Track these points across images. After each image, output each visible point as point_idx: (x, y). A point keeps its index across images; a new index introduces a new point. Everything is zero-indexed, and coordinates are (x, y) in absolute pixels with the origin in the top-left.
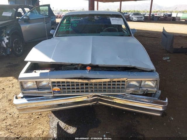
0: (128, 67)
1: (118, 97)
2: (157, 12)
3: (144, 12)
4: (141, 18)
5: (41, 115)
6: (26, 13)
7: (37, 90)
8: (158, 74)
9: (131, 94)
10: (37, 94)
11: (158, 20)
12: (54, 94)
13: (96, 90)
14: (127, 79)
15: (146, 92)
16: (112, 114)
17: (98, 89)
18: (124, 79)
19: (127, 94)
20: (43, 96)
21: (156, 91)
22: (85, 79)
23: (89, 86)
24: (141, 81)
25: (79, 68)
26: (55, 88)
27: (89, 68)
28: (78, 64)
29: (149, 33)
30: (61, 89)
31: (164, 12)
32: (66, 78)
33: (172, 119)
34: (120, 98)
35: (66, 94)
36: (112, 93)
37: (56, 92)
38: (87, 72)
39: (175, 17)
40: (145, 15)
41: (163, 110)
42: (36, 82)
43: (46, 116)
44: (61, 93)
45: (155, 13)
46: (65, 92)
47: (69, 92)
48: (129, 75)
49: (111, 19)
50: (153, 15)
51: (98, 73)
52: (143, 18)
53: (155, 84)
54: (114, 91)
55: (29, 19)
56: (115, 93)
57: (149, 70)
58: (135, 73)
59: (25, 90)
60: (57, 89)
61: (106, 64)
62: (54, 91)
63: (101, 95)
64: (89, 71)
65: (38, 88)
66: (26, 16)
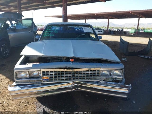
0: (101, 59)
1: (94, 83)
2: (112, 28)
3: (103, 28)
4: (102, 32)
5: (28, 103)
6: (13, 24)
7: (29, 79)
8: (123, 65)
9: (104, 81)
10: (29, 83)
11: (113, 34)
12: (43, 82)
13: (77, 77)
14: (101, 69)
15: (115, 79)
16: (88, 100)
17: (79, 77)
18: (99, 69)
19: (101, 81)
20: (34, 84)
21: (122, 78)
22: (69, 68)
23: (72, 75)
24: (111, 70)
25: (64, 60)
26: (44, 77)
27: (72, 60)
28: (64, 57)
29: (108, 42)
30: (49, 77)
31: (117, 28)
32: (54, 68)
33: (134, 102)
34: (96, 84)
35: (53, 81)
36: (90, 80)
37: (45, 80)
38: (71, 63)
39: (126, 32)
40: (104, 30)
41: (129, 92)
42: (29, 71)
43: (32, 104)
44: (49, 81)
45: (111, 29)
46: (52, 80)
47: (56, 80)
48: (102, 66)
49: (84, 28)
50: (110, 30)
51: (79, 64)
52: (103, 32)
53: (121, 72)
54: (91, 78)
55: (16, 29)
56: (92, 80)
57: (116, 62)
58: (107, 64)
59: (18, 79)
60: (46, 77)
61: (85, 57)
62: (44, 79)
63: (81, 82)
64: (72, 63)
65: (30, 77)
66: (13, 26)
